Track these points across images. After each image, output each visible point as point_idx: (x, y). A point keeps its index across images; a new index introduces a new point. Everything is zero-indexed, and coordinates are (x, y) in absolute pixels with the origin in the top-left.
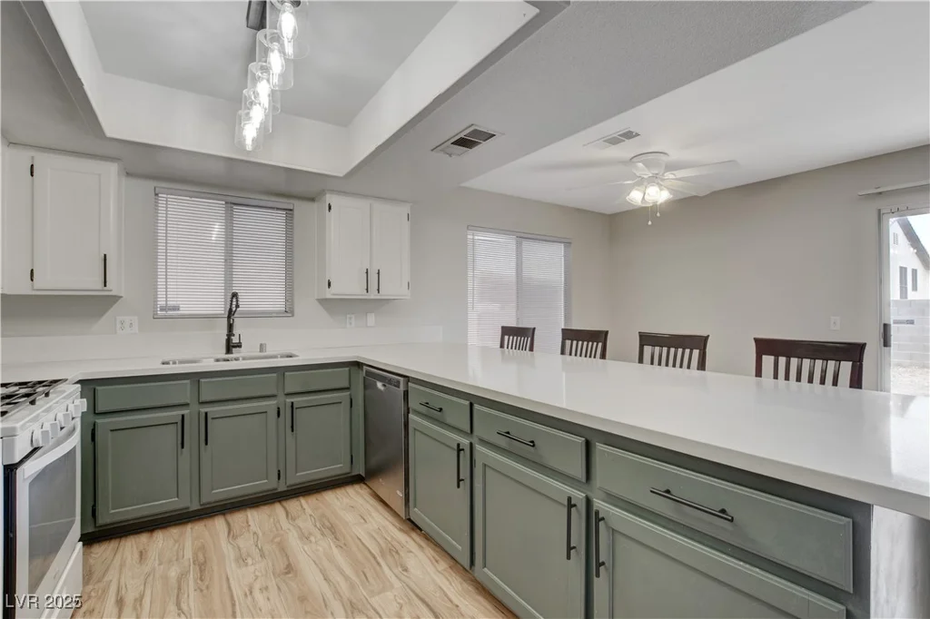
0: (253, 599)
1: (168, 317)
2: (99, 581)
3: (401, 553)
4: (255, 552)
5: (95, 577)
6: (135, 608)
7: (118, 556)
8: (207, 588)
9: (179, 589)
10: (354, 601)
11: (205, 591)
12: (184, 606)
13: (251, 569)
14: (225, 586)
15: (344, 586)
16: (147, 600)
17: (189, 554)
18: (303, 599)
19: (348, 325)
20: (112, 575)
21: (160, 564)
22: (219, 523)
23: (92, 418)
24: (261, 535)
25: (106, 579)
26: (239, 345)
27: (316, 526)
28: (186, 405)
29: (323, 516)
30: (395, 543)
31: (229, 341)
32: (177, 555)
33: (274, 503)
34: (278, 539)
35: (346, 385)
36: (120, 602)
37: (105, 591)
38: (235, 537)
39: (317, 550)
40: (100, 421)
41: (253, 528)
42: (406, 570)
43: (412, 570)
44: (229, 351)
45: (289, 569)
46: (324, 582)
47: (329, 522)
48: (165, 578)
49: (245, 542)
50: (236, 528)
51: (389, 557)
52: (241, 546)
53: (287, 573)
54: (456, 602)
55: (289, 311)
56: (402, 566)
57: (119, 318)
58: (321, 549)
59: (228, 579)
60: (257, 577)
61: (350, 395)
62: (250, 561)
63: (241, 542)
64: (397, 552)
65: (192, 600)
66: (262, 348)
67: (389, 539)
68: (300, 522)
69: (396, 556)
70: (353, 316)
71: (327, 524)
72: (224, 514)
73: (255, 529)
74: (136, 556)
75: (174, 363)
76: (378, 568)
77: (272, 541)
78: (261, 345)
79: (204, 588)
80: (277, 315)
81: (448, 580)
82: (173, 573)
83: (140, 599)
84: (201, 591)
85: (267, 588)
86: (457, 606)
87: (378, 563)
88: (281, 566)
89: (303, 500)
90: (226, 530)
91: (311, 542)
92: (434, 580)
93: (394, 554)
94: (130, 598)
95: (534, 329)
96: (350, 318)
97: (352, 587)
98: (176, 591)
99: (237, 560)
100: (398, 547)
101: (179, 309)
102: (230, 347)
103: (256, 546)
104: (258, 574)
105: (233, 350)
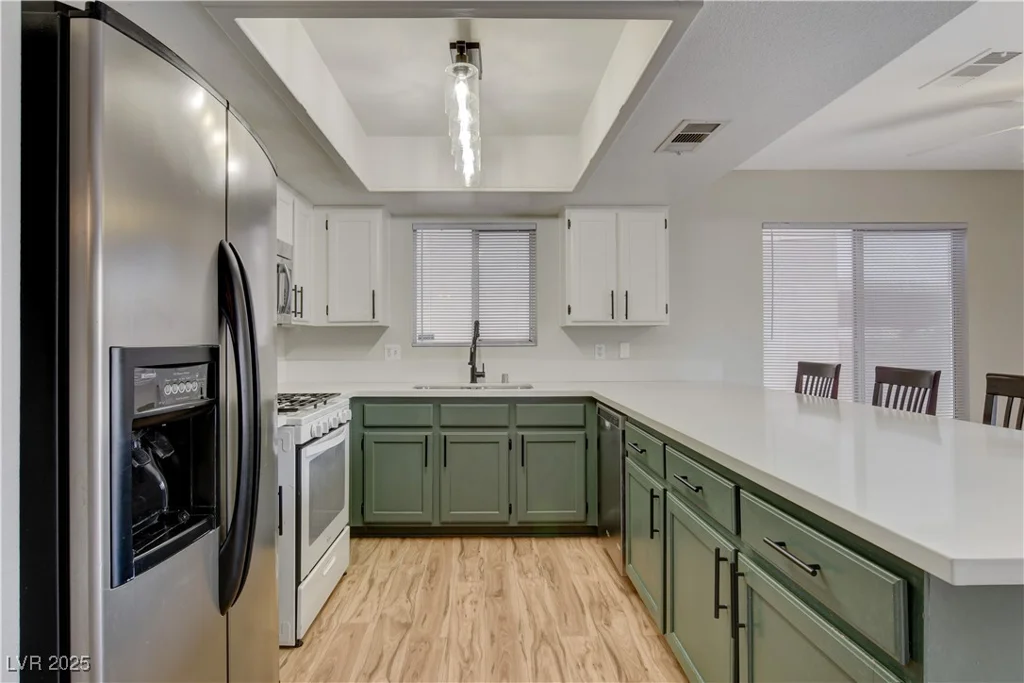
0: (463, 607)
1: (423, 344)
2: (362, 564)
3: (611, 609)
4: (477, 574)
5: (360, 560)
6: (380, 588)
7: (378, 550)
8: (432, 589)
9: (412, 584)
10: (546, 633)
11: (429, 591)
12: (412, 598)
13: (470, 585)
14: (445, 592)
15: (542, 620)
16: (388, 586)
17: (425, 562)
18: (502, 619)
19: (597, 356)
20: (370, 563)
21: (404, 563)
22: (455, 544)
23: (361, 430)
24: (486, 560)
25: (366, 564)
26: (482, 375)
27: (537, 565)
28: (429, 427)
29: (548, 558)
30: (609, 599)
31: (473, 369)
32: (417, 560)
33: (506, 537)
34: (499, 568)
35: (581, 423)
36: (371, 582)
37: (364, 572)
38: (465, 558)
39: (530, 585)
40: (368, 433)
41: (481, 554)
42: (608, 624)
43: (614, 625)
44: (473, 380)
45: (500, 593)
46: (526, 612)
47: (552, 565)
48: (404, 574)
49: (472, 564)
50: (468, 551)
51: (596, 610)
52: (467, 566)
53: (496, 596)
54: (647, 666)
55: (532, 341)
56: (606, 620)
57: (387, 346)
58: (534, 585)
59: (449, 588)
60: (471, 592)
61: (586, 435)
62: (470, 579)
63: (468, 563)
64: (607, 608)
65: (418, 594)
66: (504, 378)
67: (605, 594)
68: (524, 560)
69: (604, 610)
70: (603, 346)
71: (549, 566)
72: (461, 538)
74: (389, 553)
75: (426, 388)
76: (581, 615)
77: (494, 567)
78: (503, 376)
79: (429, 589)
80: (521, 344)
81: (649, 646)
82: (411, 572)
83: (384, 583)
84: (427, 590)
85: (476, 602)
86: (646, 670)
87: (583, 612)
88: (496, 588)
89: (534, 541)
90: (459, 552)
91: (527, 577)
92: (633, 641)
93: (604, 608)
94: (378, 581)
95: (839, 367)
96: (600, 349)
97: (549, 622)
98: (409, 585)
99: (460, 576)
100: (611, 604)
101: (433, 338)
102: (475, 376)
103: (480, 569)
104: (473, 590)
105: (478, 379)
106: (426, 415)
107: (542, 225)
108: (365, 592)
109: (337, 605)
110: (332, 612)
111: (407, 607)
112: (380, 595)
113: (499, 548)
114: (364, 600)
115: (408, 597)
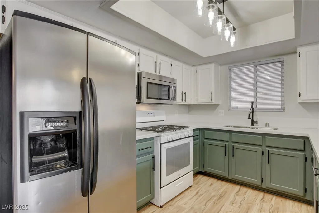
2: (199, 185)
4: (238, 204)
6: (198, 197)
7: (207, 182)
8: (216, 204)
9: (210, 199)
11: (215, 204)
12: (207, 205)
13: (232, 207)
14: (221, 207)
16: (202, 196)
17: (221, 192)
20: (201, 186)
21: (212, 190)
22: (237, 187)
24: (246, 199)
25: (200, 186)
26: (256, 123)
27: (269, 210)
28: (227, 141)
29: (278, 208)
31: (252, 120)
32: (218, 190)
33: (262, 191)
34: (250, 205)
35: (303, 149)
36: (197, 193)
37: (198, 188)
38: (237, 195)
41: (246, 196)
48: (210, 194)
49: (239, 199)
50: (240, 193)
52: (237, 199)
55: (283, 109)
57: (219, 111)
59: (223, 205)
60: (231, 211)
61: (305, 155)
62: (234, 205)
63: (238, 197)
65: (209, 205)
66: (267, 125)
68: (264, 204)
72: (241, 186)
73: (246, 197)
74: (210, 184)
75: (232, 127)
78: (267, 123)
79: (215, 203)
80: (277, 110)
82: (213, 194)
83: (201, 195)
84: (214, 203)
89: (275, 197)
90: (237, 191)
94: (200, 193)
98: (209, 199)
99: (231, 202)
101: (237, 108)
102: (253, 123)
103: (241, 202)
104: (233, 210)
105: (254, 124)
106: (226, 137)
107: (287, 58)
108: (193, 196)
109: (181, 197)
110: (178, 199)
111: (203, 207)
112: (197, 199)
113: (255, 195)
114: (191, 199)
115: (206, 204)
